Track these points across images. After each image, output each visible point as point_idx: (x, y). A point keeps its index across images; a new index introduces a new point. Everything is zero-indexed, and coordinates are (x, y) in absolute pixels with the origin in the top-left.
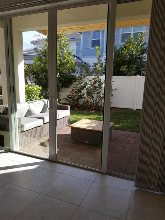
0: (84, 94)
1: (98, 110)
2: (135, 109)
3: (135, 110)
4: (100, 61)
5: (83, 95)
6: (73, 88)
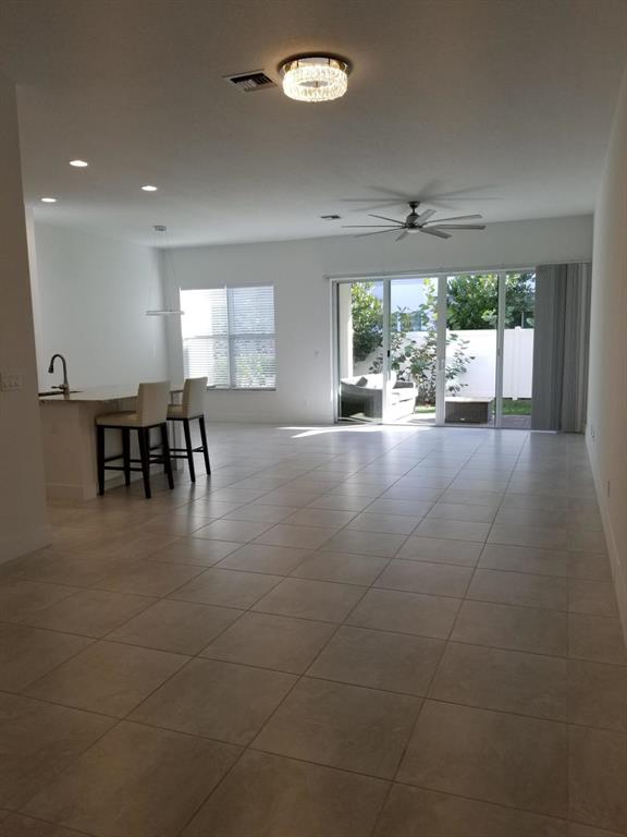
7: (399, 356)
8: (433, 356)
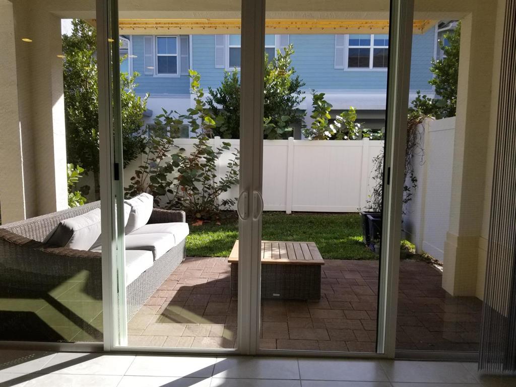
0: (169, 184)
1: (210, 219)
2: (289, 212)
3: (290, 214)
4: (201, 104)
5: (169, 186)
6: (138, 169)
7: (165, 165)
8: (205, 166)
